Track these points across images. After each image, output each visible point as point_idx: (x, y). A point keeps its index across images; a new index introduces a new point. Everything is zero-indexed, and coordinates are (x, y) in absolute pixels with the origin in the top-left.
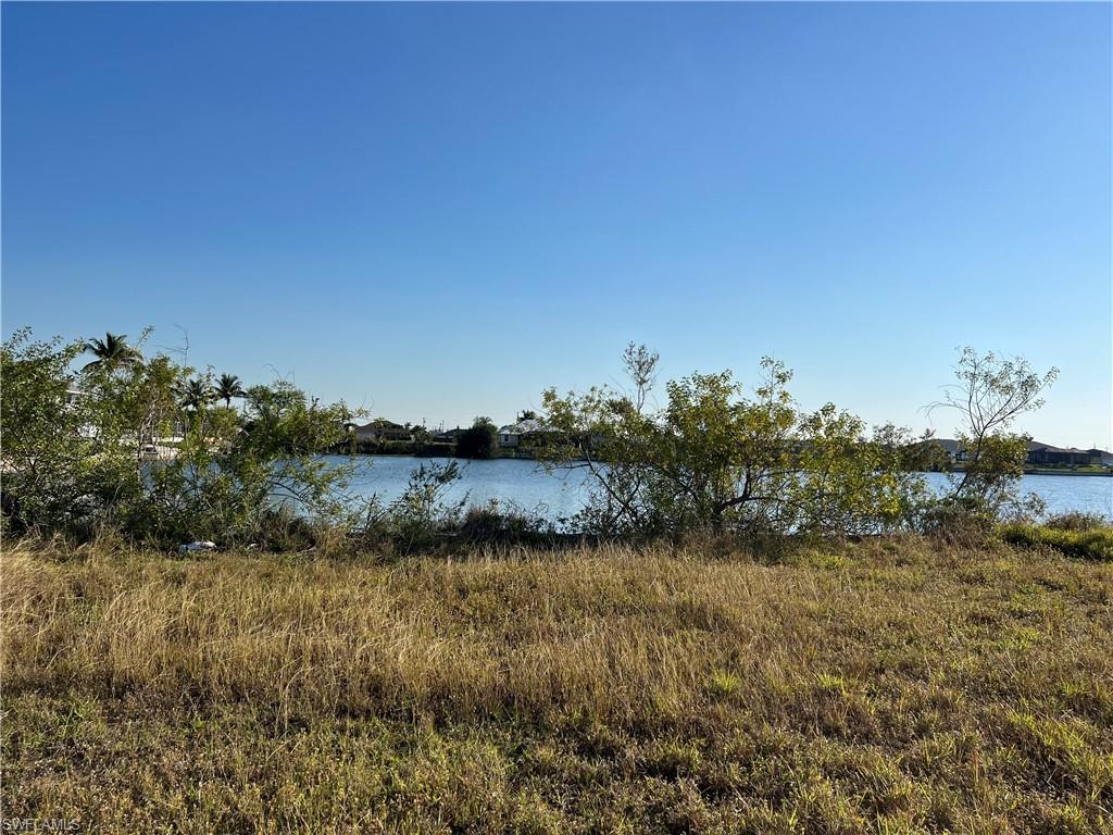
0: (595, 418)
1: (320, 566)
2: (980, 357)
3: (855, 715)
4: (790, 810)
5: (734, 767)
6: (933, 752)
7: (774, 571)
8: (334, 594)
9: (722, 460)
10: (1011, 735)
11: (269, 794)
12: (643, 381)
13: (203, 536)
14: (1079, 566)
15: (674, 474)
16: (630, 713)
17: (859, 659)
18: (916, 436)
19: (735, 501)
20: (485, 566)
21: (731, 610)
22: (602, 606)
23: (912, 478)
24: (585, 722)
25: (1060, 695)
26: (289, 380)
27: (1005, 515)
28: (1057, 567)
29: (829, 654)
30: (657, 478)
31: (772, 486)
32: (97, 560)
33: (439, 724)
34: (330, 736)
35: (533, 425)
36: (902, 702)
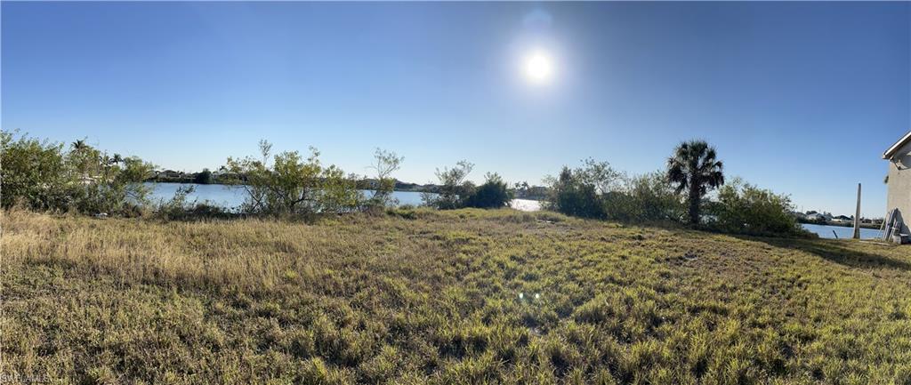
0: (247, 169)
1: (141, 224)
2: (382, 151)
3: (336, 285)
4: (311, 330)
5: (292, 311)
6: (361, 297)
7: (312, 227)
8: (145, 235)
9: (295, 185)
10: (385, 287)
11: (114, 313)
12: (266, 154)
13: (103, 211)
14: (408, 222)
15: (277, 190)
16: (254, 288)
17: (339, 262)
18: (361, 177)
19: (299, 200)
20: (201, 226)
21: (296, 244)
22: (246, 243)
23: (360, 192)
24: (236, 292)
25: (400, 269)
26: (138, 155)
27: (387, 206)
28: (401, 222)
29: (329, 260)
30: (270, 191)
31: (313, 195)
32: (69, 219)
33: (179, 291)
34: (138, 292)
35: (224, 172)
36: (352, 278)
